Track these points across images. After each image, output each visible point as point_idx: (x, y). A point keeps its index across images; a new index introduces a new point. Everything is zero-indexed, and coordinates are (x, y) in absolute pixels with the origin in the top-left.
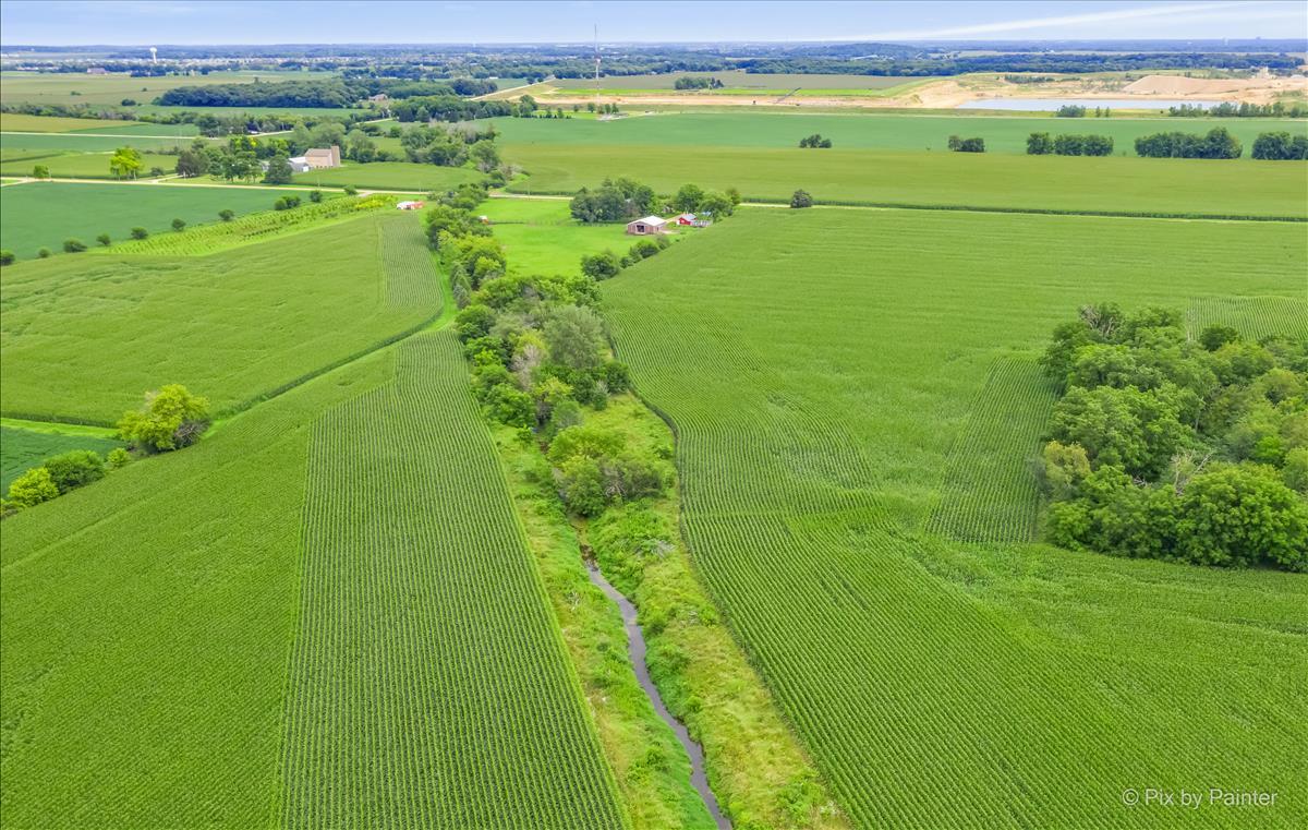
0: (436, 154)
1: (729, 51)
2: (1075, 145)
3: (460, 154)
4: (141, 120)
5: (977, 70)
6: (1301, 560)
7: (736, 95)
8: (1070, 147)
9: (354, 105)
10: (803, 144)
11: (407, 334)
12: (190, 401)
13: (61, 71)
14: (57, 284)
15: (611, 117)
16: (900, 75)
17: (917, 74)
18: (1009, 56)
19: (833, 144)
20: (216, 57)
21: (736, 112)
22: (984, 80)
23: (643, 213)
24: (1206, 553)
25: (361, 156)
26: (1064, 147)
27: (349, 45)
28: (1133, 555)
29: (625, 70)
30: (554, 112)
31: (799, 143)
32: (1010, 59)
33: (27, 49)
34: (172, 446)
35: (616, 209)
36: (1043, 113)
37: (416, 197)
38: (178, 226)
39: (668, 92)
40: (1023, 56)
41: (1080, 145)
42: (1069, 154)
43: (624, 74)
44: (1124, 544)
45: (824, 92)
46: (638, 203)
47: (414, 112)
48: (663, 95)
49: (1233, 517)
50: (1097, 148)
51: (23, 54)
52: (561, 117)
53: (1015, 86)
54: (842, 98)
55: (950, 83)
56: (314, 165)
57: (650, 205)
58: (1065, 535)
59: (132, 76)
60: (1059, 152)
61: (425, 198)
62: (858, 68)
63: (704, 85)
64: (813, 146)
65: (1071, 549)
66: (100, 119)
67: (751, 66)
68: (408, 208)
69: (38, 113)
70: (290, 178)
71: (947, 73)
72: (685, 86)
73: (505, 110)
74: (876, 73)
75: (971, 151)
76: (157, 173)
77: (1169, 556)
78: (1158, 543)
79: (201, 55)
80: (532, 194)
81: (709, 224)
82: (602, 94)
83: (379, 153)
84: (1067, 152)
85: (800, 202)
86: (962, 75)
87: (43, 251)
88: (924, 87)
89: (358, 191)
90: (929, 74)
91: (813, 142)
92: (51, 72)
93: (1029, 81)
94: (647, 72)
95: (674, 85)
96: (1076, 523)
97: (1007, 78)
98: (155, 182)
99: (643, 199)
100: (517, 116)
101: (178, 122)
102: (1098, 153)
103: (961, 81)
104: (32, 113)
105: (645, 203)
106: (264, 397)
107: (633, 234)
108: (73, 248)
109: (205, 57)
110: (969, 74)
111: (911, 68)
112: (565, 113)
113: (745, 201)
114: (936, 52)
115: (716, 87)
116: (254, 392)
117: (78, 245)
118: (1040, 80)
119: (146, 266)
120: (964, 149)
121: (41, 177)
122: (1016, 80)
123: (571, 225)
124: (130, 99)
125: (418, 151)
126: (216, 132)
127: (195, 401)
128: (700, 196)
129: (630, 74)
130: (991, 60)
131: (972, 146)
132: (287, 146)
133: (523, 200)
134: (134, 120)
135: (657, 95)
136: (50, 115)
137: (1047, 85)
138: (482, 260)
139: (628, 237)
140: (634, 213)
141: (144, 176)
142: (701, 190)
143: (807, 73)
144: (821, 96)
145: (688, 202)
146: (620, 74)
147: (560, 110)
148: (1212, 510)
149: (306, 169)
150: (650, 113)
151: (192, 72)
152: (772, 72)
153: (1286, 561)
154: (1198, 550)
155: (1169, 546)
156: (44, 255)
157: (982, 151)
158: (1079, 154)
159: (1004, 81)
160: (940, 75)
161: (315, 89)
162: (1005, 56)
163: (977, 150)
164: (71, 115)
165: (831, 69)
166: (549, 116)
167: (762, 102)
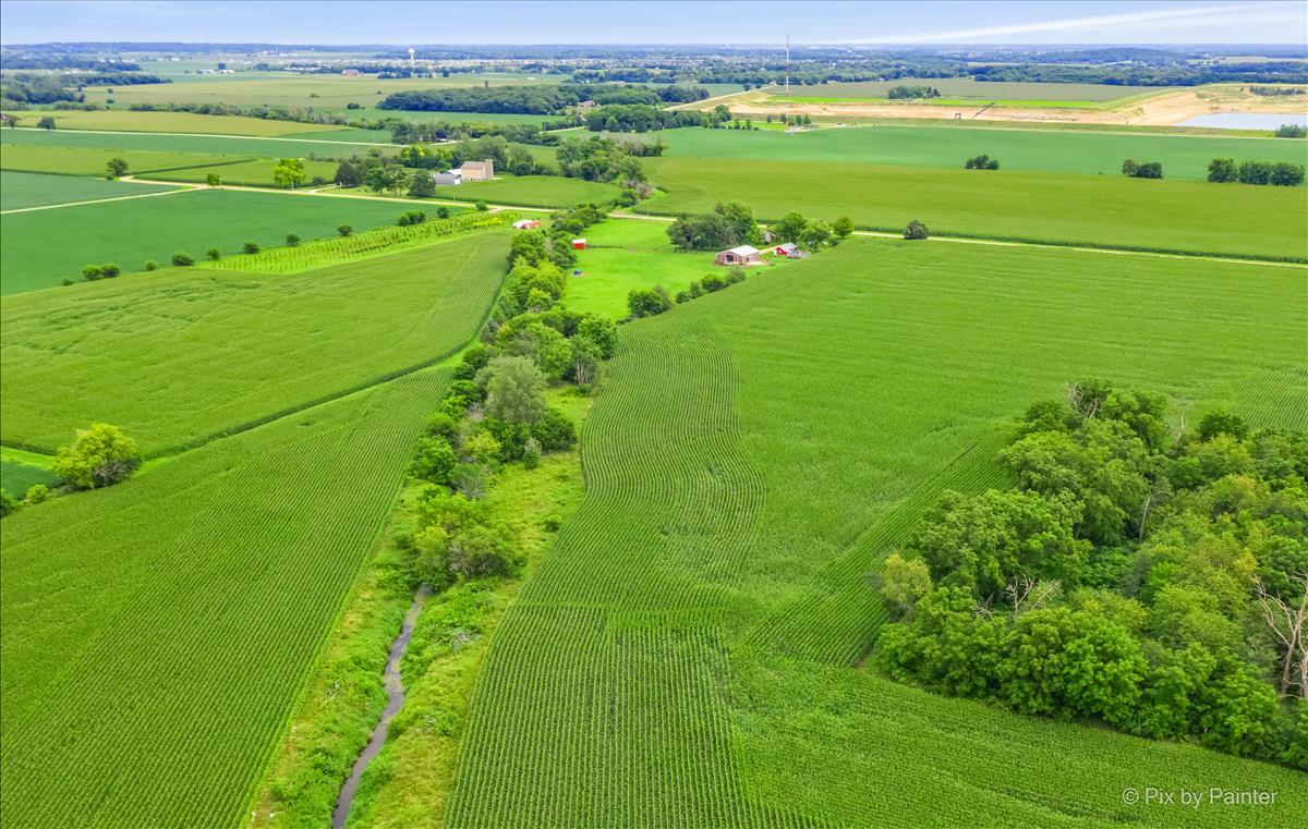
0: (585, 169)
1: (978, 54)
2: (1262, 173)
3: (610, 169)
4: (352, 125)
5: (1223, 80)
6: (1132, 719)
7: (946, 105)
8: (1256, 176)
9: (558, 112)
10: (969, 165)
11: (413, 370)
12: (116, 442)
13: (320, 72)
14: (136, 300)
15: (798, 129)
16: (1138, 85)
17: (1156, 84)
18: (1272, 64)
19: (1001, 165)
20: (472, 58)
21: (931, 125)
22: (1226, 91)
23: (741, 242)
24: (1026, 700)
25: (518, 168)
26: (1249, 175)
27: (606, 46)
28: (953, 694)
29: (852, 76)
30: (743, 123)
31: (964, 163)
32: (1271, 68)
33: (307, 48)
34: (92, 484)
35: (712, 236)
36: (1261, 132)
37: (538, 215)
38: (292, 241)
39: (881, 101)
40: (1288, 63)
41: (1266, 174)
42: (1255, 184)
43: (851, 80)
44: (945, 680)
45: (1040, 104)
46: (737, 232)
47: (604, 121)
48: (871, 104)
49: (1052, 664)
50: (1286, 177)
51: (302, 54)
52: (749, 128)
53: (1260, 98)
54: (1059, 111)
55: (1188, 94)
56: (469, 177)
57: (748, 233)
58: (889, 662)
59: (379, 77)
60: (1243, 181)
61: (548, 216)
62: (1094, 76)
63: (918, 94)
64: (979, 167)
65: (894, 680)
66: (315, 123)
67: (981, 74)
68: (524, 227)
69: (264, 116)
70: (434, 192)
71: (1190, 83)
72: (901, 94)
73: (696, 120)
74: (1111, 82)
75: (1147, 177)
76: (318, 182)
77: (992, 698)
78: (982, 682)
79: (458, 55)
80: (652, 214)
81: (805, 256)
82: (811, 103)
83: (537, 166)
84: (1251, 181)
85: (915, 234)
86: (1205, 86)
87: (150, 264)
88: (1153, 99)
89: (488, 206)
90: (1170, 83)
91: (980, 163)
92: (311, 72)
93: (1277, 93)
94: (874, 79)
95: (886, 94)
96: (899, 650)
97: (1252, 90)
98: (313, 192)
99: (741, 228)
100: (706, 127)
101: (382, 128)
102: (1286, 183)
103: (1201, 92)
104: (258, 116)
105: (743, 231)
106: (225, 433)
107: (722, 264)
108: (181, 262)
109: (462, 58)
110: (1212, 85)
111: (1151, 77)
112: (754, 124)
113: (857, 229)
114: (1197, 57)
115: (932, 97)
116: (215, 429)
117: (185, 259)
118: (1290, 92)
119: (229, 283)
120: (1139, 175)
121: (213, 185)
122: (1262, 92)
123: (666, 251)
124: (355, 103)
125: (570, 165)
126: (405, 140)
127: (121, 440)
128: (802, 225)
129: (857, 80)
130: (1252, 68)
131: (1149, 172)
132: (452, 157)
133: (643, 221)
134: (345, 124)
135: (865, 104)
136: (274, 118)
137: (1295, 97)
138: (534, 291)
139: (718, 266)
140: (731, 241)
141: (306, 186)
142: (805, 218)
143: (1038, 81)
144: (1035, 108)
145: (790, 231)
146: (846, 81)
147: (748, 122)
148: (1029, 654)
149: (457, 182)
150: (843, 126)
151: (434, 75)
152: (1002, 80)
153: (1113, 719)
154: (1017, 696)
155: (991, 687)
156: (151, 268)
157: (1159, 177)
158: (1265, 183)
159: (1249, 94)
160: (1181, 85)
161: (523, 96)
162: (1268, 64)
163: (1153, 176)
164: (291, 119)
165: (1066, 77)
166: (737, 127)
167: (967, 115)
